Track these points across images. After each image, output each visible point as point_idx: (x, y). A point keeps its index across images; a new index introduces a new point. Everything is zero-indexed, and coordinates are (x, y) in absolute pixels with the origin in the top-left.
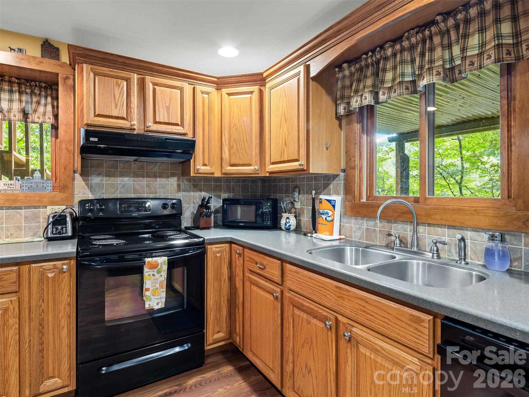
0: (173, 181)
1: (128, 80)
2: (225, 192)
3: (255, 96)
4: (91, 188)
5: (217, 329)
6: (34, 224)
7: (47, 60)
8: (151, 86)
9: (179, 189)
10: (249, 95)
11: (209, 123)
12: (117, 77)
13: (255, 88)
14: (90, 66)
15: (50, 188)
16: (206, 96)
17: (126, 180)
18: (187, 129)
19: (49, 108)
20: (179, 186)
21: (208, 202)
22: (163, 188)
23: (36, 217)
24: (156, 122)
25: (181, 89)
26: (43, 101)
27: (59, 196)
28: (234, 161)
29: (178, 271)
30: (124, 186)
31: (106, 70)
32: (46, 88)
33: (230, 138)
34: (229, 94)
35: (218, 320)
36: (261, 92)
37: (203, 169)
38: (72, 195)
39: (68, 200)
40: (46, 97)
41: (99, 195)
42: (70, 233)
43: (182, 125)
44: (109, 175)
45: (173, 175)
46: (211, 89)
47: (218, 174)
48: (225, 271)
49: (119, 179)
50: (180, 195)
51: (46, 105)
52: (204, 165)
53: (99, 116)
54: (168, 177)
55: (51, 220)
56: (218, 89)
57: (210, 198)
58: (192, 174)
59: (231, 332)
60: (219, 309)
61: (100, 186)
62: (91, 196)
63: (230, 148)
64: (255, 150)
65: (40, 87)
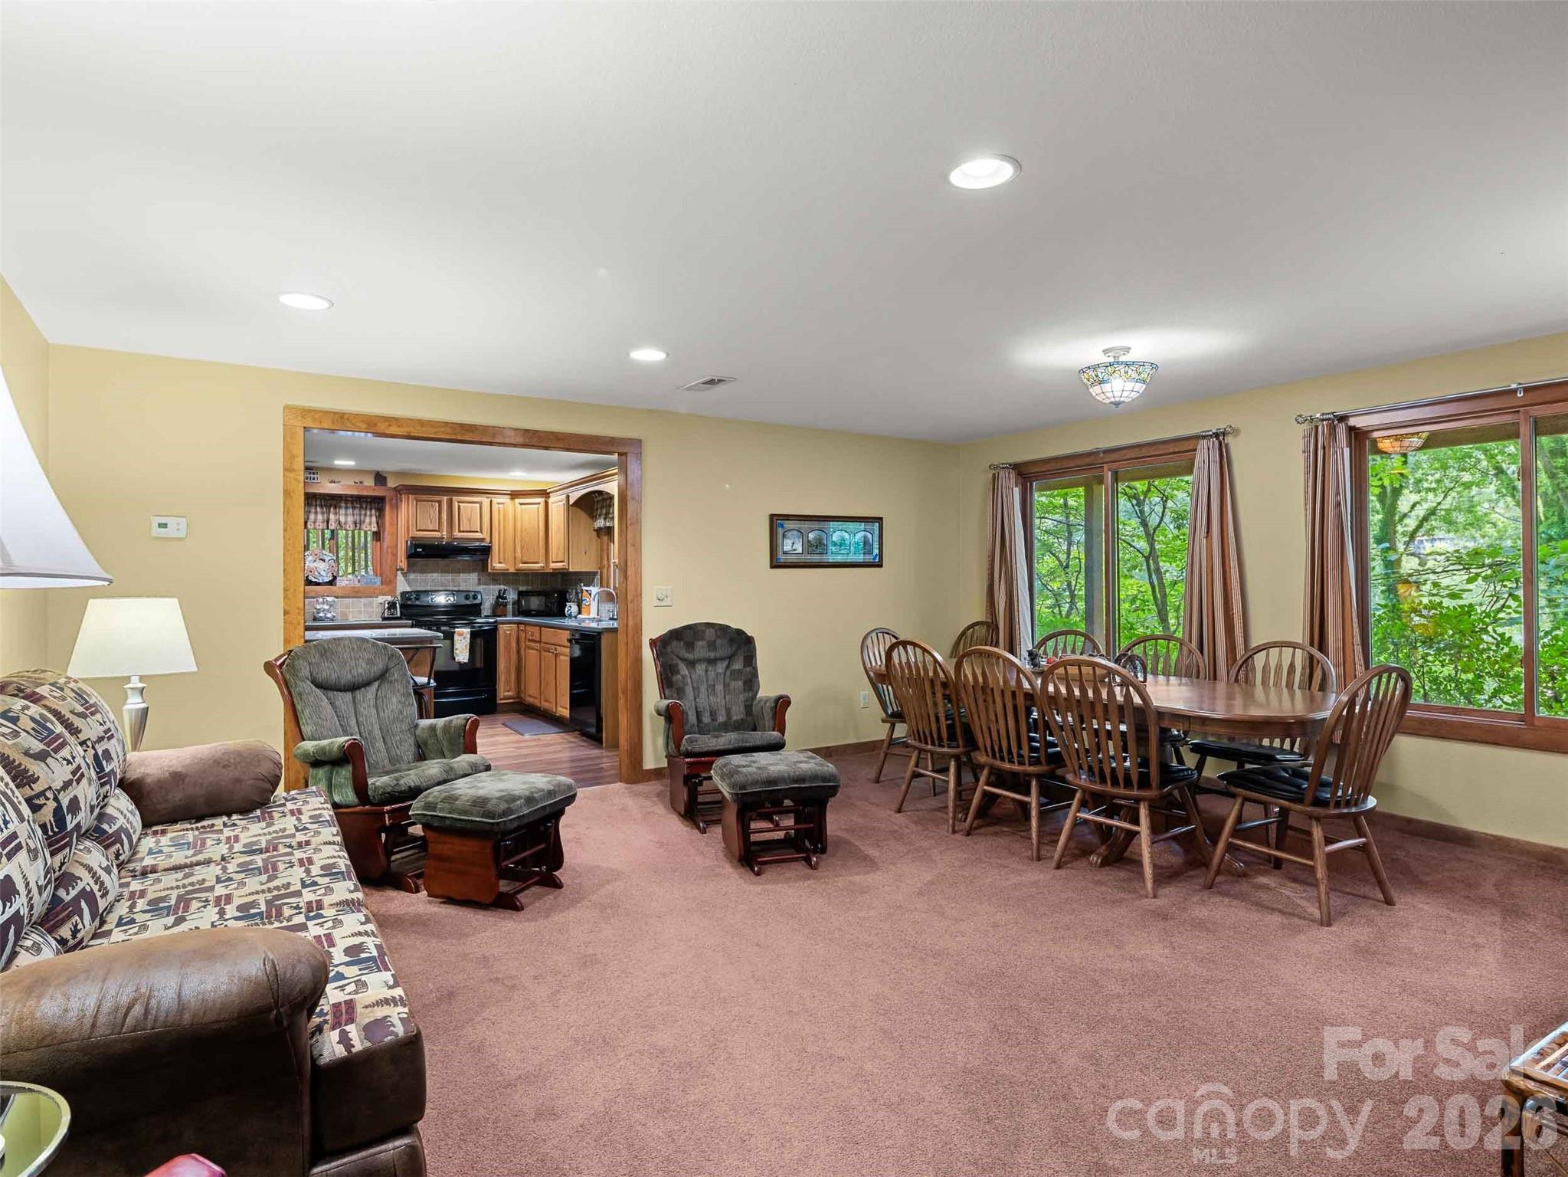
0: (474, 576)
1: (440, 502)
2: (523, 585)
3: (542, 507)
4: (409, 582)
5: (508, 688)
6: (370, 610)
7: (378, 487)
8: (457, 504)
9: (479, 583)
10: (537, 506)
11: (504, 528)
12: (432, 501)
13: (541, 500)
14: (414, 496)
15: (379, 583)
16: (501, 506)
17: (435, 575)
18: (485, 535)
19: (374, 519)
20: (479, 580)
21: (504, 593)
22: (466, 582)
23: (371, 605)
24: (460, 531)
25: (481, 504)
26: (368, 513)
27: (387, 588)
28: (526, 560)
29: (479, 642)
30: (433, 580)
31: (425, 497)
32: (371, 502)
33: (522, 540)
34: (521, 504)
35: (508, 682)
36: (547, 503)
37: (498, 566)
38: (395, 588)
39: (392, 592)
40: (371, 509)
41: (415, 588)
42: (399, 615)
43: (481, 532)
44: (422, 572)
45: (474, 571)
46: (506, 499)
47: (512, 570)
48: (514, 645)
49: (430, 575)
50: (480, 588)
51: (371, 516)
52: (500, 563)
53: (420, 530)
54: (469, 572)
55: (387, 606)
56: (512, 499)
57: (505, 590)
58: (489, 570)
59: (519, 692)
60: (509, 672)
61: (415, 580)
62: (408, 589)
63: (522, 548)
64: (542, 551)
65: (367, 502)
